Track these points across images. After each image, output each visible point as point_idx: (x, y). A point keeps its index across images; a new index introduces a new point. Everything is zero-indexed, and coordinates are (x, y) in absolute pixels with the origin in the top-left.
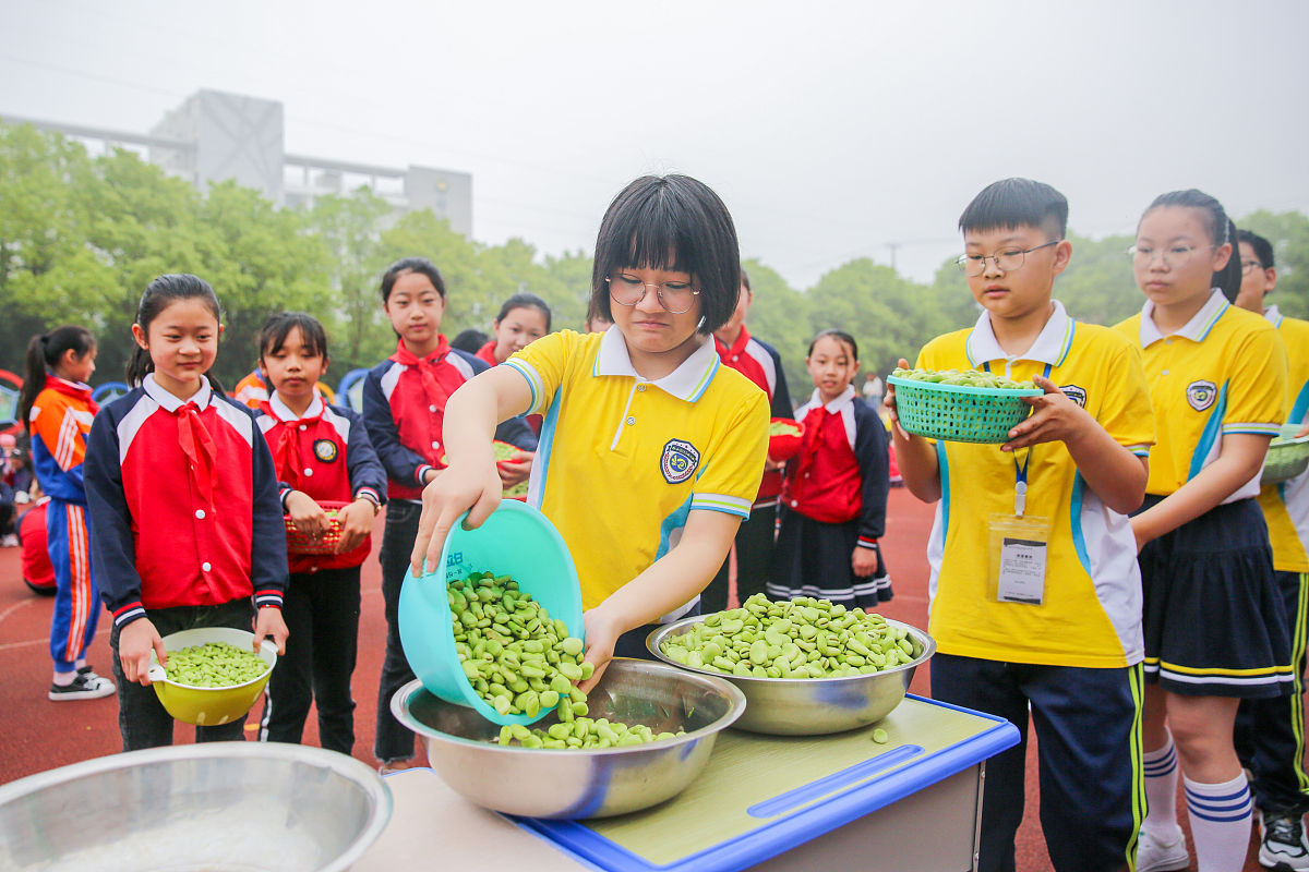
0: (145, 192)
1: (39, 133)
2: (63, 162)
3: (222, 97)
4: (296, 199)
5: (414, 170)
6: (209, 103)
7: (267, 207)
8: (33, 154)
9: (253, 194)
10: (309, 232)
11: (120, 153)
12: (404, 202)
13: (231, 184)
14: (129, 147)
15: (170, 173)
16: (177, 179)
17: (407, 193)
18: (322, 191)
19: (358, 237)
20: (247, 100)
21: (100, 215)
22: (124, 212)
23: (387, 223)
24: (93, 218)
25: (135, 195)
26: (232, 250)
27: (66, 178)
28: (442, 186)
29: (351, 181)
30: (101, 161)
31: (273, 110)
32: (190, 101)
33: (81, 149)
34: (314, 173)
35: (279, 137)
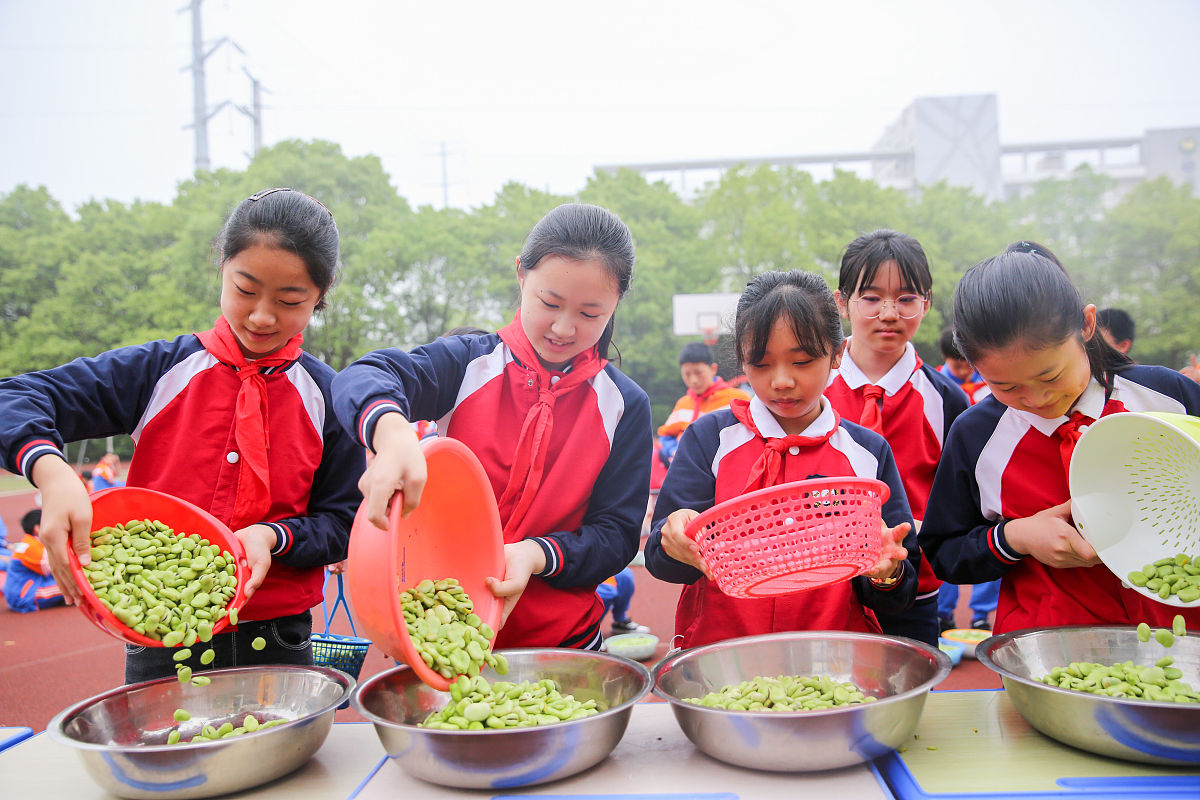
0: (862, 206)
1: (775, 168)
2: (794, 190)
3: (937, 102)
4: (1013, 189)
5: (1151, 133)
6: (926, 110)
7: (978, 202)
8: (771, 189)
9: (964, 192)
10: (1024, 222)
11: (839, 174)
12: (1140, 172)
13: (942, 186)
14: (846, 167)
15: (884, 184)
16: (890, 190)
17: (1144, 160)
18: (1044, 175)
19: (1078, 219)
20: (960, 99)
21: (824, 232)
22: (845, 227)
23: (1110, 200)
24: (820, 236)
25: (854, 209)
26: (944, 250)
27: (797, 205)
28: (1189, 145)
29: (1073, 159)
30: (824, 184)
31: (988, 101)
32: (906, 111)
33: (807, 177)
34: (1035, 158)
35: (995, 128)
